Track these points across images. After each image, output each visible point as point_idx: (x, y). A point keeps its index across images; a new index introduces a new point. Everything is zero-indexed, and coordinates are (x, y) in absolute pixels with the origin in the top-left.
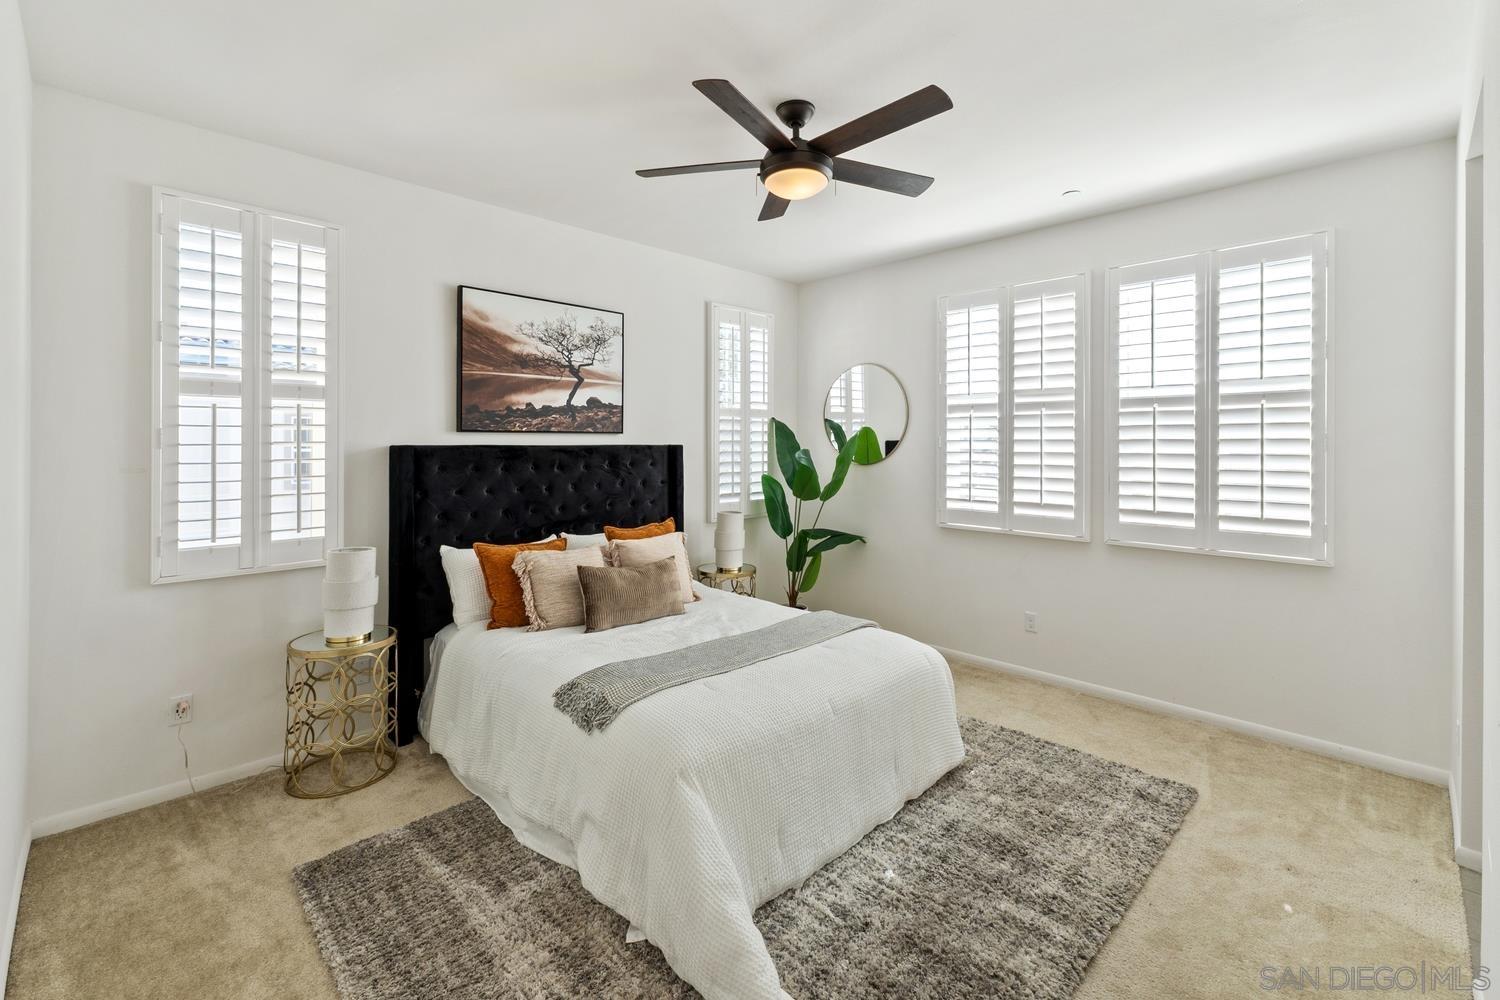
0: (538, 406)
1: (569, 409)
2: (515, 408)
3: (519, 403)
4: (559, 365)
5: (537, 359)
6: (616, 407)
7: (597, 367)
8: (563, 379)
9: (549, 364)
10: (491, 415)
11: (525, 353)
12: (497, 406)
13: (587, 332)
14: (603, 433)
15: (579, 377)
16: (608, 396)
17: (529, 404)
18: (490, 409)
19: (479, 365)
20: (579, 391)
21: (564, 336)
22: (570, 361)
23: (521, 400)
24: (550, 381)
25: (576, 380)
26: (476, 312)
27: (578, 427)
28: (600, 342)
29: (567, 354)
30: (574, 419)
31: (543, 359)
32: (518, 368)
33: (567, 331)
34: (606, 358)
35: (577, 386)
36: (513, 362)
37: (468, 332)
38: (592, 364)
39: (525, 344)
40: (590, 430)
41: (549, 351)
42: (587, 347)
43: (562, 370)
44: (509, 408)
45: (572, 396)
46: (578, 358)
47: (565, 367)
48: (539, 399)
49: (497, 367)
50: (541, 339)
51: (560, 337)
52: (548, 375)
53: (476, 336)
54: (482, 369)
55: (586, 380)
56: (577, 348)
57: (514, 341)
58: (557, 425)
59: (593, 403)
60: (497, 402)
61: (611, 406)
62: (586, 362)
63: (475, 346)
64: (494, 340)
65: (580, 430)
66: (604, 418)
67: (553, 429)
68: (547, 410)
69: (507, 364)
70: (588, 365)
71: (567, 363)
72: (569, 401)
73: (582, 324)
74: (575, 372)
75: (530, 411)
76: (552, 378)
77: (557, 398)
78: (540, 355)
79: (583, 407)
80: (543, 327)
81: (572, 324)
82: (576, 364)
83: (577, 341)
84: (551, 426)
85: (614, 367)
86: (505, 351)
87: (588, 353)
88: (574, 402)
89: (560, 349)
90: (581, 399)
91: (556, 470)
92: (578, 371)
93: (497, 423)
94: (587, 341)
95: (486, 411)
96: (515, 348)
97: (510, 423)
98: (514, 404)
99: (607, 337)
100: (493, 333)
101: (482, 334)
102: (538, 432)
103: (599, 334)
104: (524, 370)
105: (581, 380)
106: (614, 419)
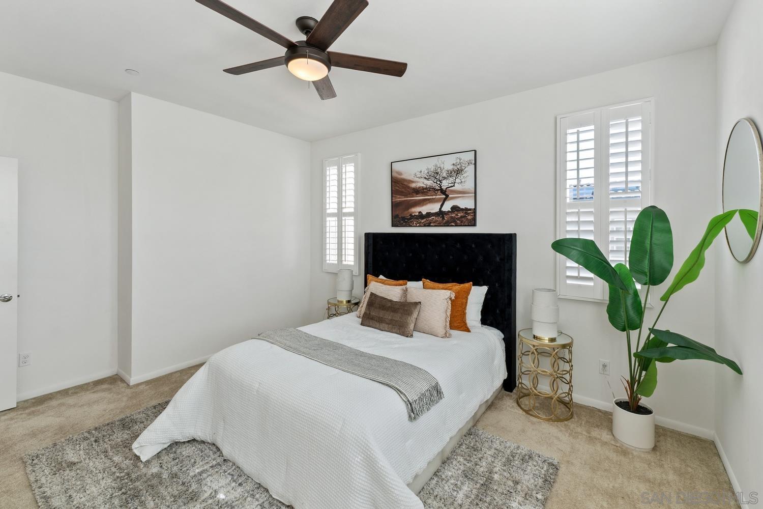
0: (424, 213)
1: (441, 213)
2: (413, 215)
3: (415, 212)
4: (435, 190)
5: (423, 189)
6: (470, 210)
7: (457, 187)
8: (437, 197)
9: (430, 190)
10: (404, 219)
11: (418, 187)
12: (406, 214)
13: (450, 168)
14: (461, 226)
15: (445, 194)
16: (465, 203)
17: (420, 212)
18: (403, 216)
19: (398, 196)
20: (446, 203)
21: (437, 173)
22: (441, 187)
23: (416, 210)
24: (430, 199)
25: (444, 196)
26: (397, 172)
27: (445, 223)
28: (459, 172)
29: (439, 183)
30: (443, 218)
31: (426, 188)
32: (415, 194)
33: (439, 170)
34: (463, 181)
35: (445, 200)
36: (412, 192)
37: (394, 182)
38: (454, 186)
39: (417, 182)
40: (453, 224)
41: (429, 183)
42: (451, 176)
43: (436, 192)
44: (411, 215)
45: (442, 206)
46: (445, 184)
47: (438, 190)
48: (425, 209)
49: (406, 196)
50: (425, 178)
51: (435, 174)
52: (429, 196)
53: (397, 183)
54: (400, 198)
55: (450, 196)
56: (445, 178)
57: (413, 182)
58: (434, 222)
59: (455, 209)
60: (406, 212)
61: (466, 209)
62: (450, 185)
63: (397, 188)
64: (404, 183)
65: (447, 224)
66: (462, 217)
67: (432, 224)
68: (429, 215)
69: (410, 194)
70: (452, 187)
71: (439, 188)
72: (440, 209)
73: (448, 164)
74: (443, 192)
75: (421, 216)
76: (431, 197)
77: (434, 208)
78: (425, 186)
79: (449, 211)
80: (426, 172)
81: (442, 166)
82: (444, 188)
83: (445, 175)
84: (431, 223)
85: (469, 185)
86: (409, 187)
87: (451, 180)
88: (443, 209)
89: (435, 181)
90: (447, 207)
91: (429, 246)
92: (445, 191)
93: (406, 222)
94: (450, 174)
95: (402, 217)
96: (413, 185)
97: (411, 222)
98: (413, 213)
99: (463, 168)
100: (404, 180)
101: (399, 181)
102: (424, 226)
103: (458, 167)
104: (418, 196)
105: (447, 196)
106: (469, 217)
